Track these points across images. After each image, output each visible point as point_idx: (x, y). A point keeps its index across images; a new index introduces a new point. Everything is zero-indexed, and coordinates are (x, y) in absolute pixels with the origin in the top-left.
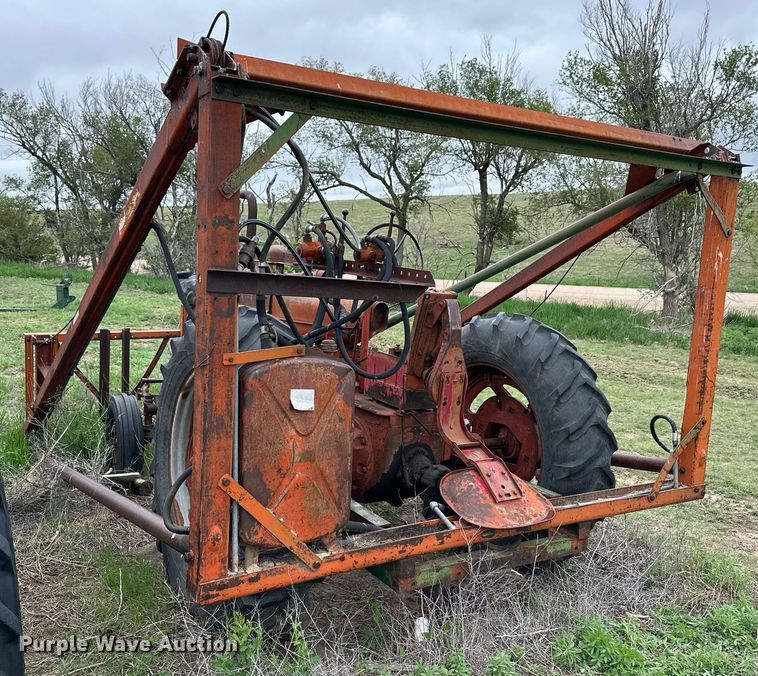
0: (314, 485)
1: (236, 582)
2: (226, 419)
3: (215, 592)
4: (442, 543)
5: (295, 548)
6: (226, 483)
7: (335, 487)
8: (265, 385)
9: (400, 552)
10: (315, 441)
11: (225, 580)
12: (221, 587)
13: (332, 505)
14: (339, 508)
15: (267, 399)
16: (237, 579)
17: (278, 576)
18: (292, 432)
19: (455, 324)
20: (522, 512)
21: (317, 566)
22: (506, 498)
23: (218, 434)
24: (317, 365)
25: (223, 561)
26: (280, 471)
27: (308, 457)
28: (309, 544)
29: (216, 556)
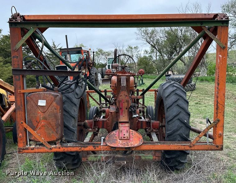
0: (47, 126)
1: (27, 149)
2: (21, 107)
3: (22, 150)
4: (95, 149)
5: (44, 143)
6: (22, 123)
7: (55, 127)
8: (31, 99)
9: (79, 149)
10: (47, 114)
11: (25, 148)
12: (23, 149)
13: (54, 132)
14: (57, 134)
15: (32, 102)
16: (28, 148)
17: (39, 149)
18: (40, 111)
19: (123, 84)
20: (127, 143)
21: (51, 149)
22: (123, 138)
23: (19, 110)
24: (47, 94)
25: (24, 143)
26: (37, 121)
27: (45, 118)
28: (48, 142)
29: (21, 141)
